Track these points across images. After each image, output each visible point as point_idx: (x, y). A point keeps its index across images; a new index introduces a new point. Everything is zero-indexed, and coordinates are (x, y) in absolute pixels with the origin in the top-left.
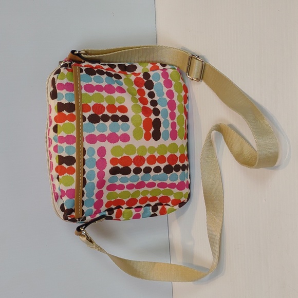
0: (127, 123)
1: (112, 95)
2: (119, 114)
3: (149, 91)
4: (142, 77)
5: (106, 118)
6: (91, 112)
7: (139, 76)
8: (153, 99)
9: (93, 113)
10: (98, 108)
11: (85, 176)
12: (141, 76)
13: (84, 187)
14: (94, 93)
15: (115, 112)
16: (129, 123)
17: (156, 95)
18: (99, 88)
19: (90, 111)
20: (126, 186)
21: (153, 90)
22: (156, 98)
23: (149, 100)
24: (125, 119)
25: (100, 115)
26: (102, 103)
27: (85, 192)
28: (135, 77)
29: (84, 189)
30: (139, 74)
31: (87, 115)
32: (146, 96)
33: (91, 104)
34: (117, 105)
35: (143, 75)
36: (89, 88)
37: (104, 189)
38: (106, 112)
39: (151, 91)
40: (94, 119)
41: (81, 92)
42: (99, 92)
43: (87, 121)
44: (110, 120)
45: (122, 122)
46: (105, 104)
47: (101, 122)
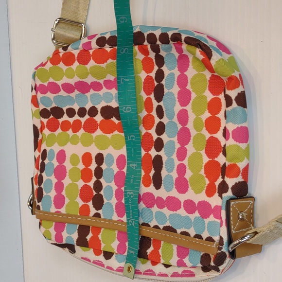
0: (105, 156)
1: (68, 171)
2: (93, 166)
3: (65, 114)
4: (47, 120)
5: (98, 186)
6: (90, 204)
7: (45, 124)
8: (77, 111)
9: (91, 201)
10: (84, 193)
11: (161, 227)
12: (45, 121)
13: (175, 231)
14: (65, 196)
15: (91, 171)
16: (105, 153)
17: (71, 107)
18: (59, 187)
19: (88, 206)
20: (180, 162)
21: (65, 109)
22: (76, 107)
23: (76, 117)
24: (100, 158)
25: (95, 193)
26: (80, 188)
27: (183, 230)
28: (46, 129)
29: (179, 231)
30: (42, 123)
31: (93, 211)
32: (71, 120)
33: (81, 203)
34: (81, 166)
35: (44, 117)
36: (59, 201)
37: (183, 198)
38: (91, 184)
39: (65, 111)
40: (99, 202)
41: (64, 214)
42: (64, 188)
43: (100, 212)
44: (100, 180)
45: (104, 164)
46: (81, 183)
47: (102, 193)
